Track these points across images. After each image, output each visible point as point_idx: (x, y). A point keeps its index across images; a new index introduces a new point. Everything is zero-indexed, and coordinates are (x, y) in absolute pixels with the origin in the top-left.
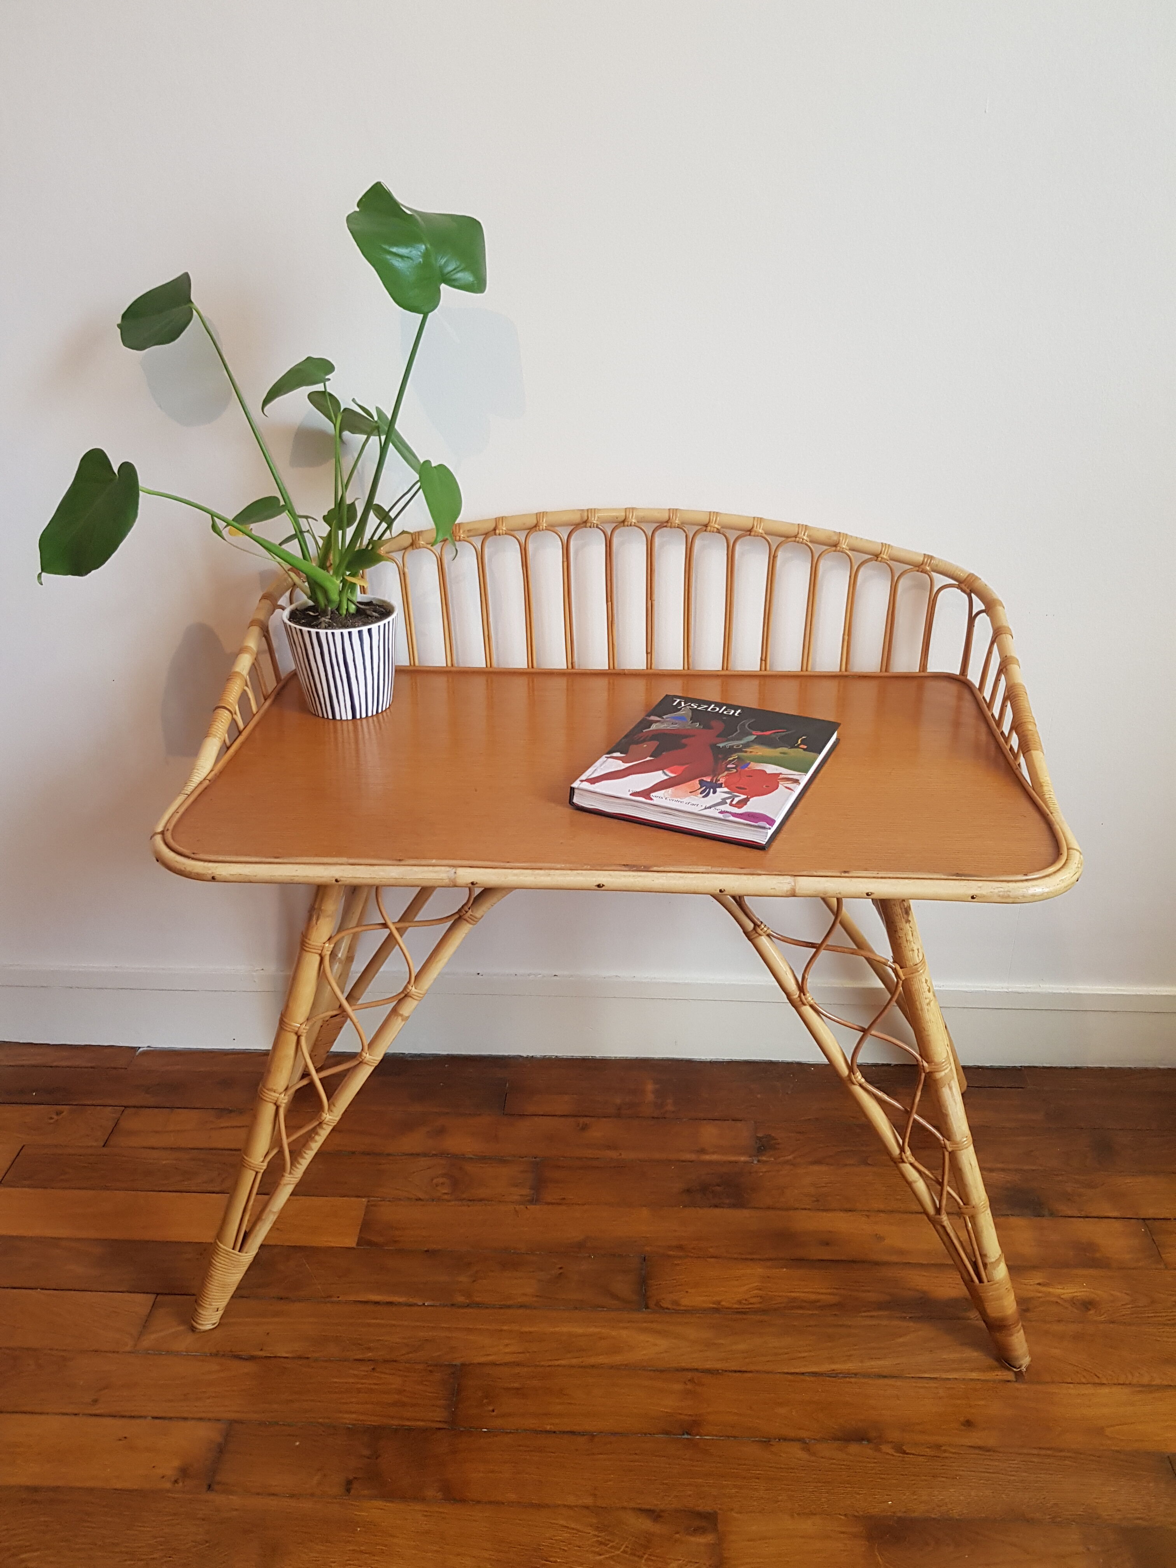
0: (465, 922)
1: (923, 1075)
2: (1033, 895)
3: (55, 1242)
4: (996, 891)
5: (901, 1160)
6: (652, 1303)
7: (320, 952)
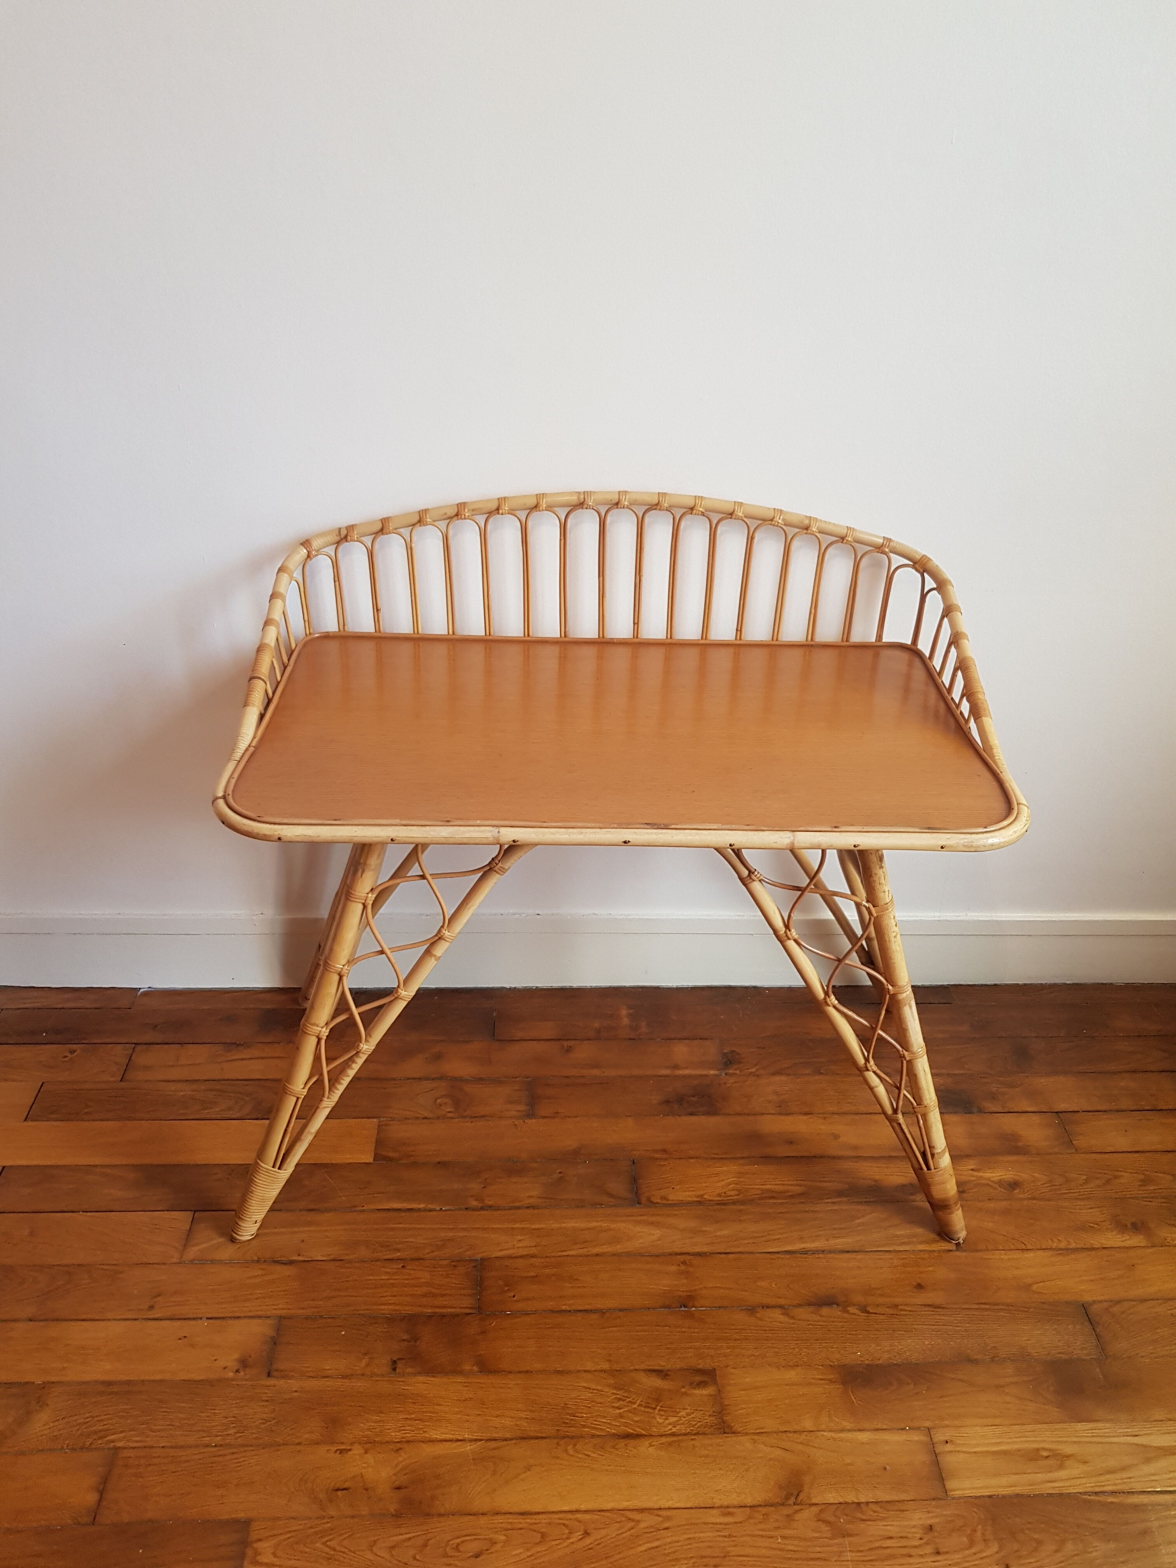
0: (495, 873)
1: (888, 996)
2: (992, 845)
3: (89, 1169)
4: (962, 841)
5: (865, 1069)
6: (644, 1200)
7: (363, 901)
